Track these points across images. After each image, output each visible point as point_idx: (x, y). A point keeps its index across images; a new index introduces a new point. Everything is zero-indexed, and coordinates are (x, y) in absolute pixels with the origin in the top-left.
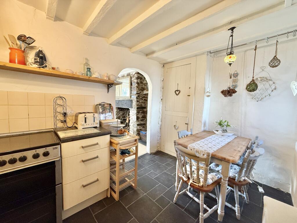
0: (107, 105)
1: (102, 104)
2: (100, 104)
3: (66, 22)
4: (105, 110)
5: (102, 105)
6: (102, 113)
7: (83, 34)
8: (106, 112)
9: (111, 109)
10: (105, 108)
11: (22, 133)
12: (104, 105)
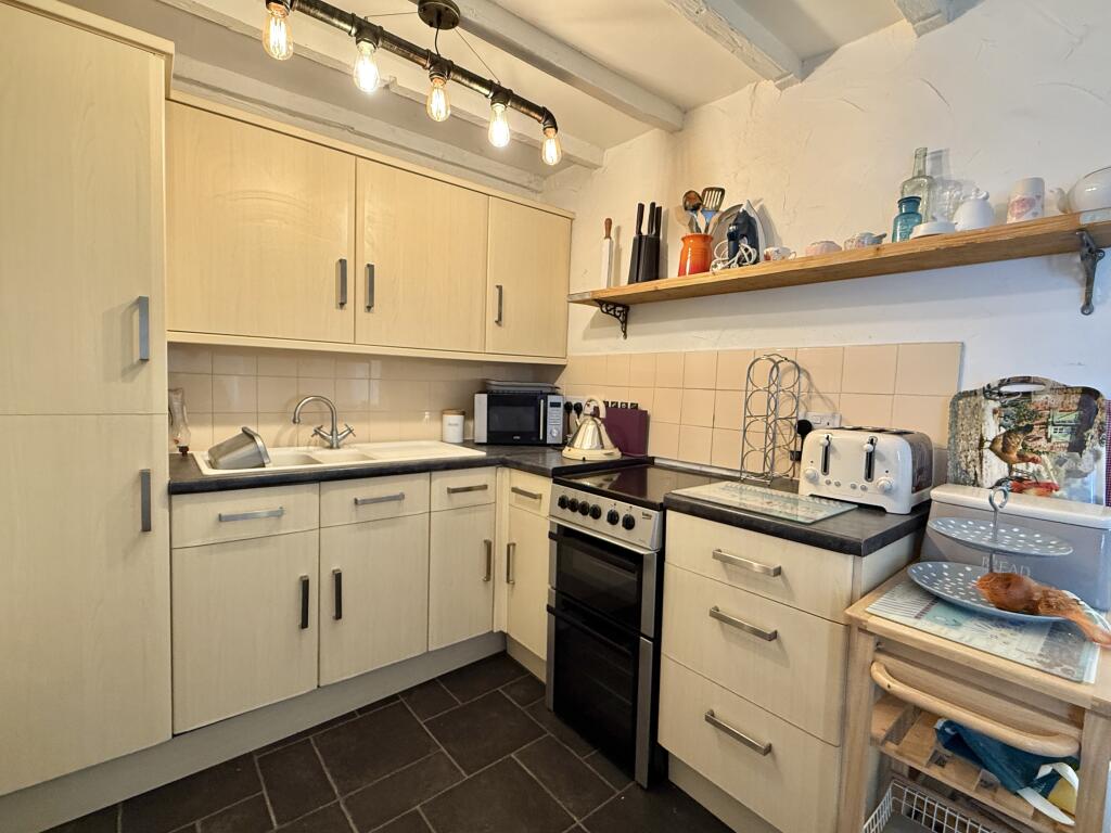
0: (1054, 400)
1: (1003, 389)
2: (988, 392)
3: (847, 46)
4: (1029, 428)
5: (1010, 395)
6: (999, 446)
7: (919, 36)
8: (1043, 442)
9: (1093, 431)
10: (1035, 414)
11: (698, 468)
12: (1027, 394)
